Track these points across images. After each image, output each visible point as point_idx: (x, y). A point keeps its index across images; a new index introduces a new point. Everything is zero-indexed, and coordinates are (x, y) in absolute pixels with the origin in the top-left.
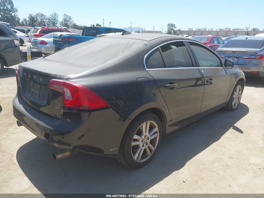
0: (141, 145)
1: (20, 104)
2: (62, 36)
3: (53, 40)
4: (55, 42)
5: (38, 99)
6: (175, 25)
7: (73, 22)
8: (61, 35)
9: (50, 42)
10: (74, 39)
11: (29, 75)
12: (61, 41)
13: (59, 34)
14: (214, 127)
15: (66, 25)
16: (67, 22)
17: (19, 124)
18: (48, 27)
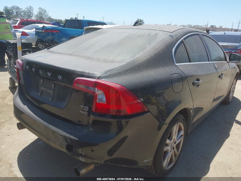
0: (170, 150)
1: (25, 105)
2: (45, 28)
3: (36, 31)
4: (37, 33)
5: (52, 100)
6: (143, 21)
7: (48, 15)
8: (44, 26)
9: (32, 34)
10: (58, 31)
11: (40, 71)
12: (44, 33)
13: (41, 26)
14: (219, 122)
15: (41, 18)
16: (42, 15)
17: (20, 126)
18: (27, 19)
